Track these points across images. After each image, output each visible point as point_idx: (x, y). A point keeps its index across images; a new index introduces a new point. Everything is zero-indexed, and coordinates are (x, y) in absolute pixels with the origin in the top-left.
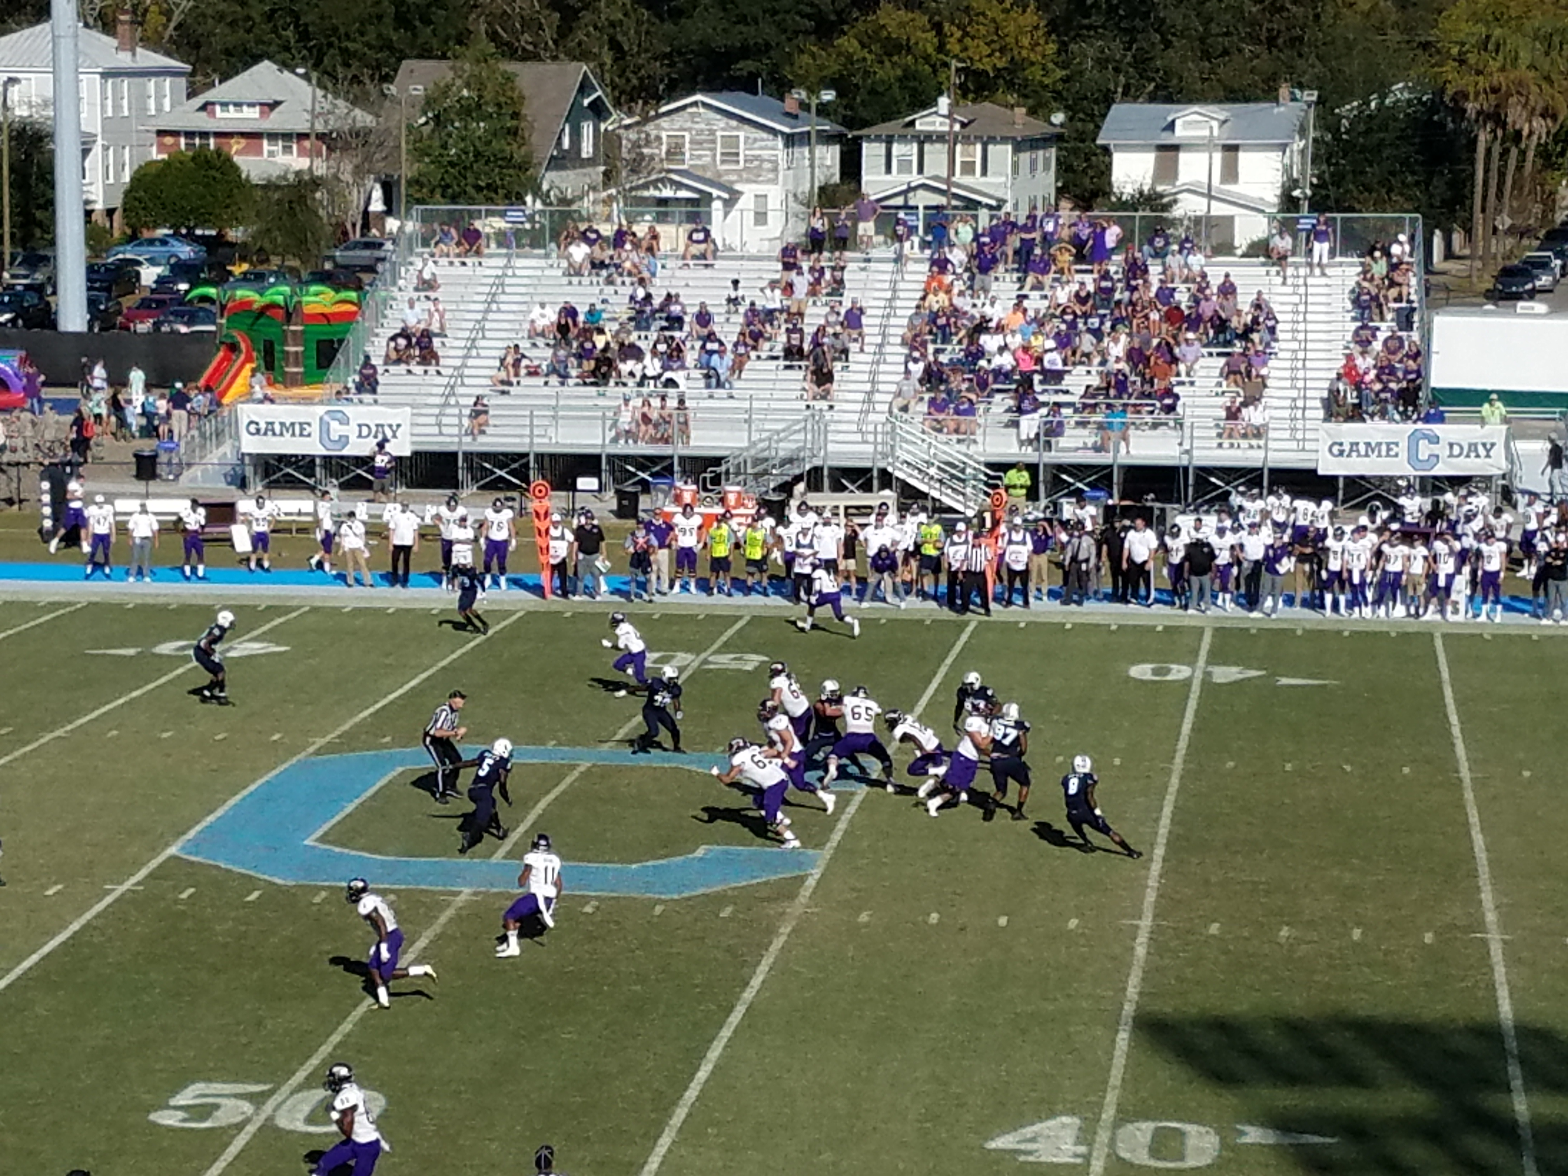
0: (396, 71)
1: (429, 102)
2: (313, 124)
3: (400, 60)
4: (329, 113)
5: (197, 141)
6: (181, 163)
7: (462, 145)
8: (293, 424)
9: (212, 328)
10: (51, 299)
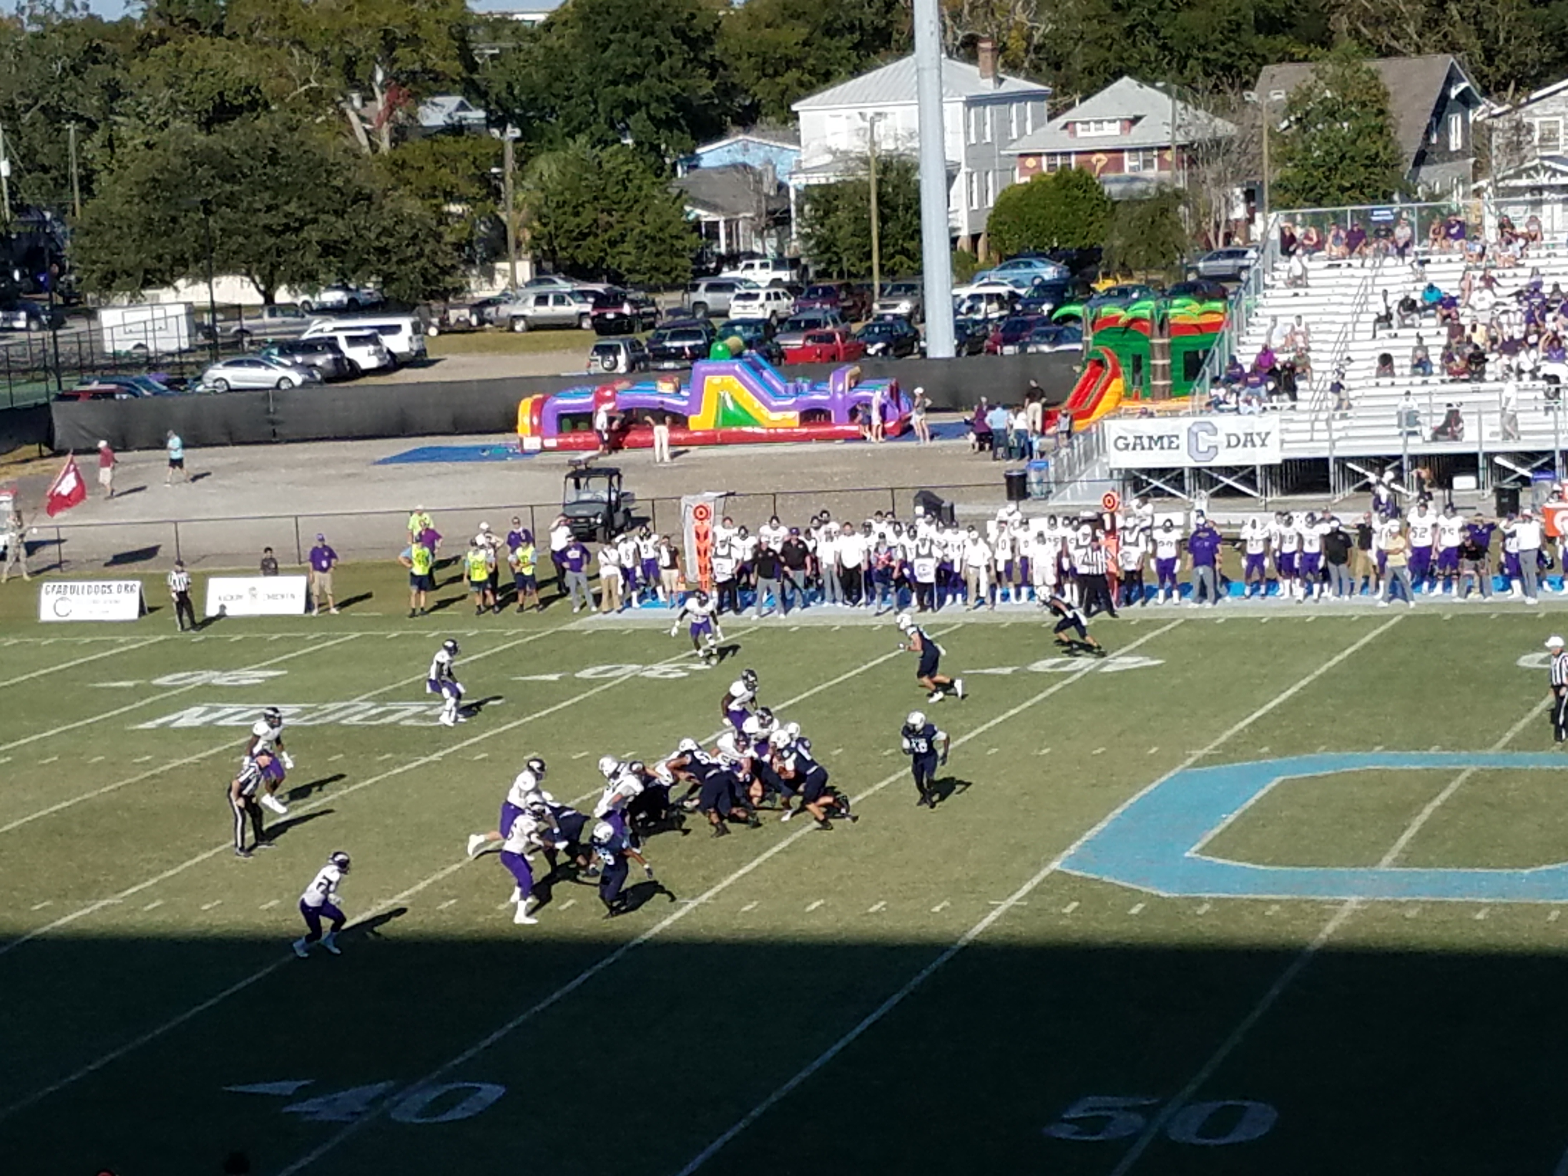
0: (1256, 77)
1: (1292, 106)
2: (1174, 136)
3: (1260, 66)
4: (1190, 124)
5: (1059, 161)
6: (1045, 184)
7: (1325, 147)
8: (1161, 438)
9: (1079, 347)
10: (919, 327)
